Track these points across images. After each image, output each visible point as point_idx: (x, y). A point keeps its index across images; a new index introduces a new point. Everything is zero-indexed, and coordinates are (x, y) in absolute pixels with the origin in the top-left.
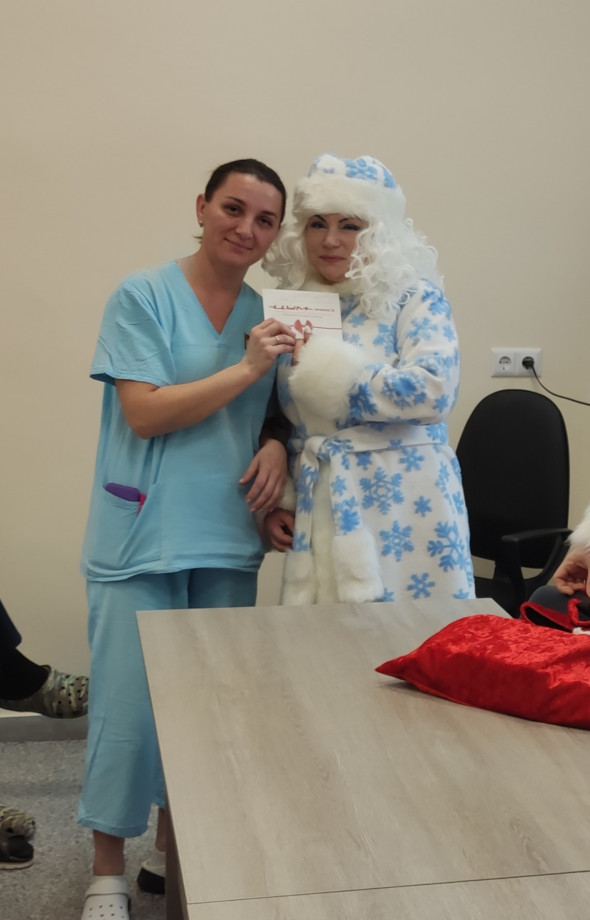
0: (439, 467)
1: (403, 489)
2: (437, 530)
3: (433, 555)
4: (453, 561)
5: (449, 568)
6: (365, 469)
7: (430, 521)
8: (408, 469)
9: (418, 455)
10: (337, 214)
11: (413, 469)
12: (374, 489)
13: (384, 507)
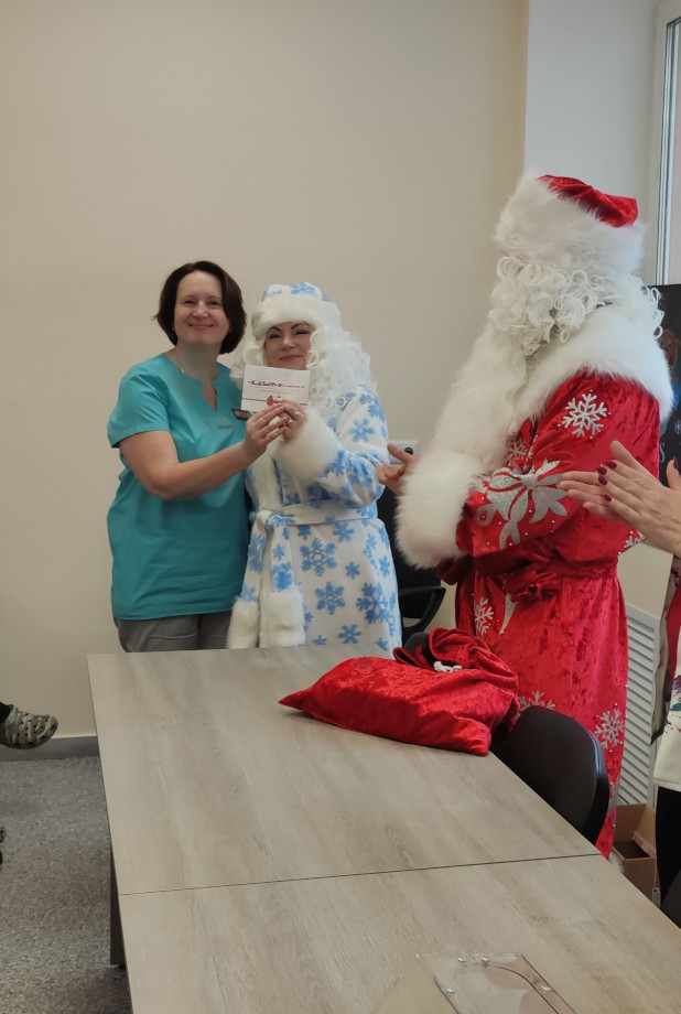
0: (367, 538)
1: (336, 556)
2: (363, 590)
3: (361, 609)
4: (376, 616)
5: (372, 622)
6: (305, 538)
7: (359, 581)
8: (340, 540)
9: (349, 528)
10: (289, 323)
11: (345, 539)
12: (311, 555)
13: (319, 570)
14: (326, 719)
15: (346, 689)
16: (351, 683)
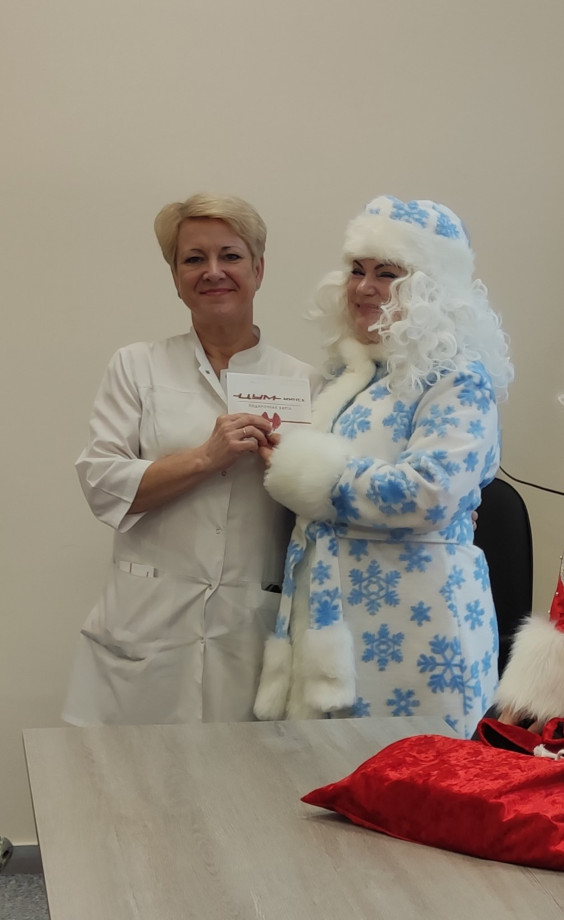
1: (400, 590)
2: (431, 644)
4: (445, 683)
5: (438, 690)
7: (426, 632)
9: (425, 553)
11: (415, 569)
13: (373, 607)
14: (368, 824)
15: (398, 782)
16: (404, 773)
